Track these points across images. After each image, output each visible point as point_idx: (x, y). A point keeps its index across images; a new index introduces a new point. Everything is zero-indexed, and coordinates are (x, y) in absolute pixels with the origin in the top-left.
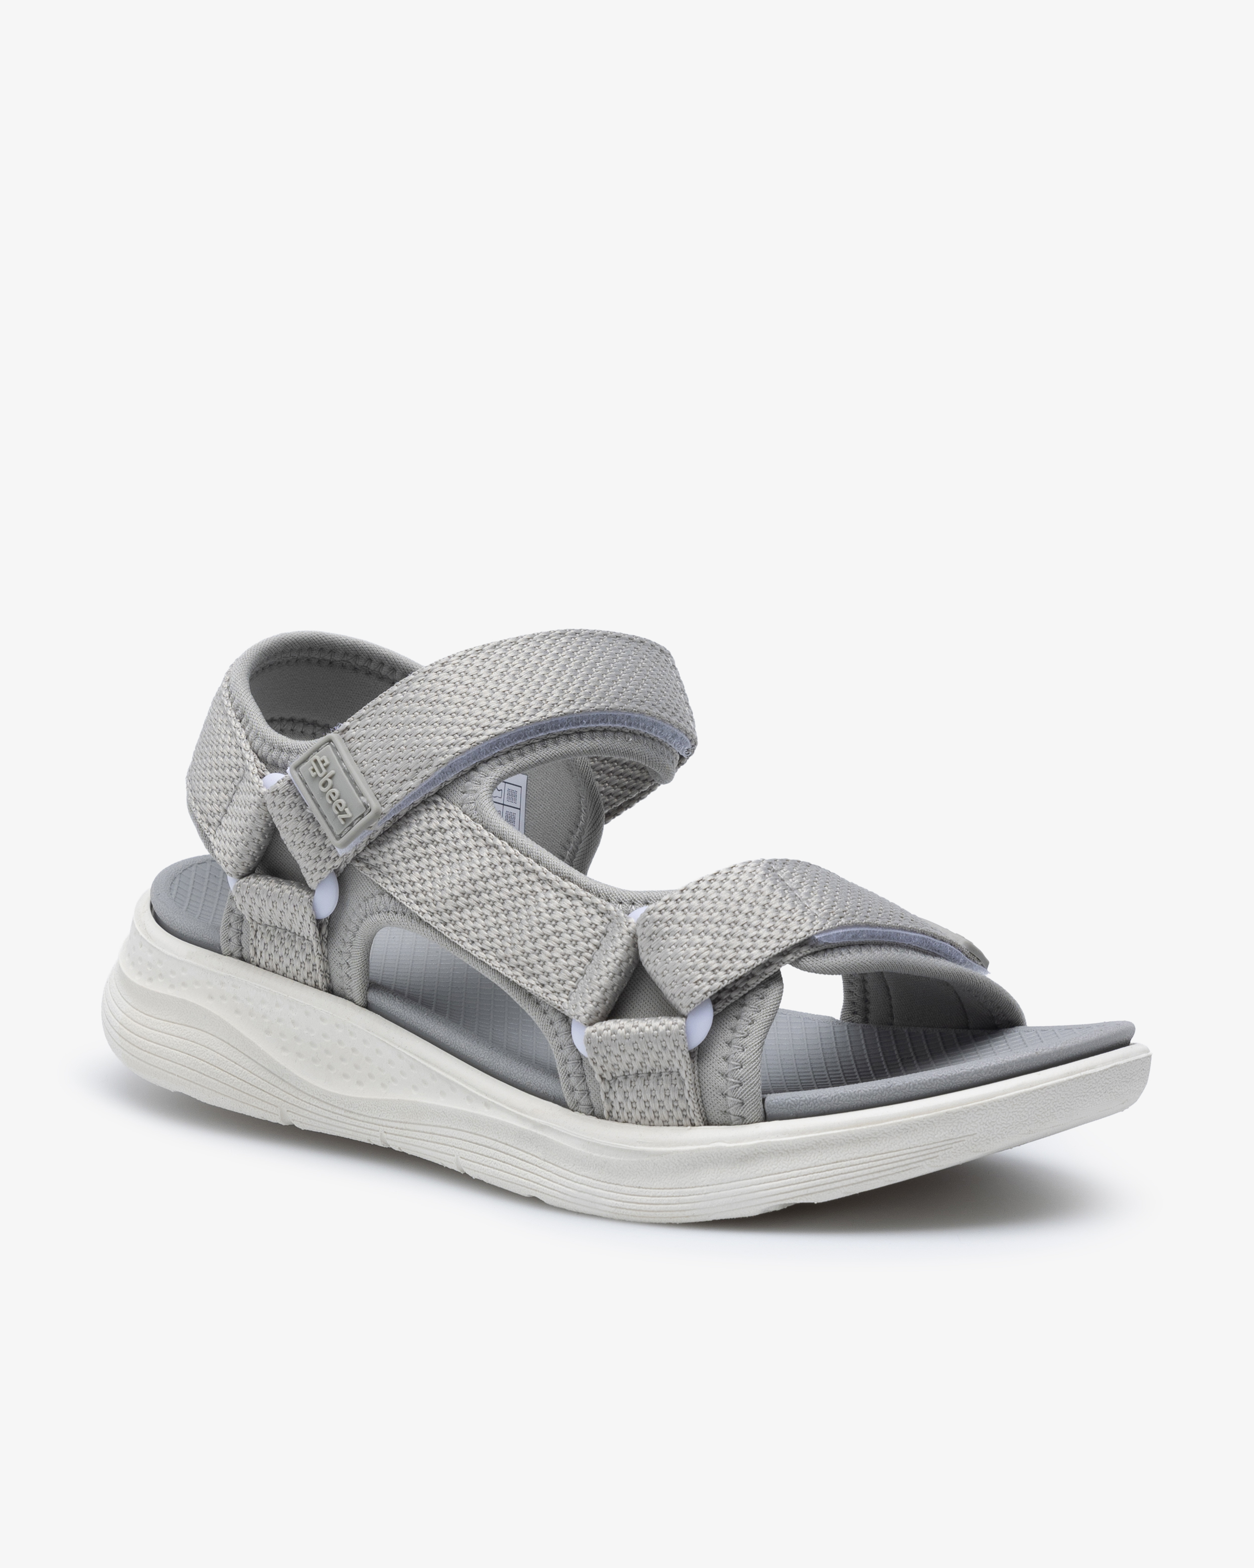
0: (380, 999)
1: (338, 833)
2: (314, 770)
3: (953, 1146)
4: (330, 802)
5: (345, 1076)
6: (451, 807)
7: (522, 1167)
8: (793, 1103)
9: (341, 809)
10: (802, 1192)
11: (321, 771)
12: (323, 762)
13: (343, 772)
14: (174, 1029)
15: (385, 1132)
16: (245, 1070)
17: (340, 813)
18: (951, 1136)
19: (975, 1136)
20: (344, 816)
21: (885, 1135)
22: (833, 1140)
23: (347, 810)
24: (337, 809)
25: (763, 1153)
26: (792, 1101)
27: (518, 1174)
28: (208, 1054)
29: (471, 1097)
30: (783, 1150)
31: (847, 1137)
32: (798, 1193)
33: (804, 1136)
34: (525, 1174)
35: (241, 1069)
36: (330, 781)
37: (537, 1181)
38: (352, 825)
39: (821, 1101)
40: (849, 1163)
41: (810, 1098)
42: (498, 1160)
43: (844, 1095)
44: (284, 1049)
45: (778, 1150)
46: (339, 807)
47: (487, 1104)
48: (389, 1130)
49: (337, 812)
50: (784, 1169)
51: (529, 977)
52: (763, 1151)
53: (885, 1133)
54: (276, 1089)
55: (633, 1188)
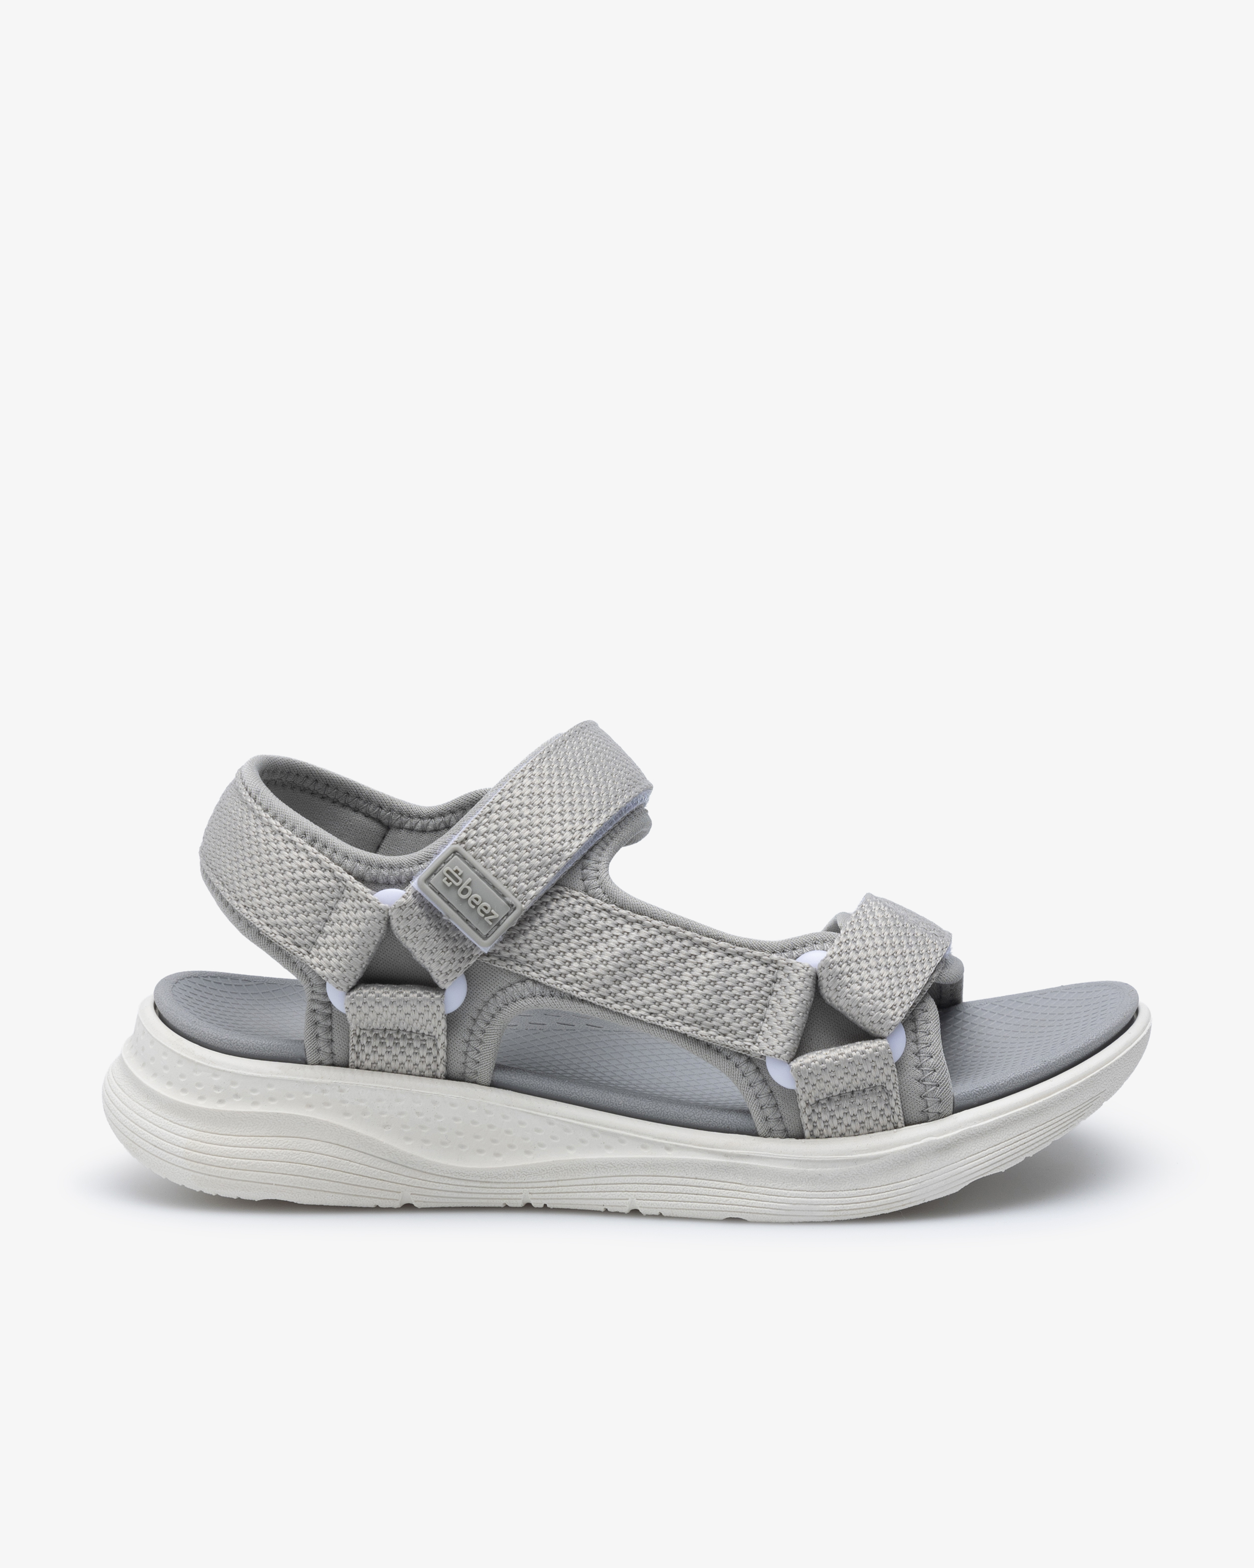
0: (510, 1076)
1: (485, 934)
2: (448, 881)
3: (1093, 1103)
4: (473, 907)
5: (480, 1151)
6: (576, 893)
7: (721, 1195)
8: (978, 1093)
9: (487, 912)
10: (998, 1164)
11: (457, 881)
12: (457, 872)
13: (479, 878)
14: (265, 1142)
15: (530, 1193)
16: (362, 1166)
17: (486, 915)
18: (1094, 1095)
19: (1106, 1092)
20: (491, 917)
21: (1052, 1105)
22: (1015, 1117)
23: (493, 911)
24: (482, 911)
25: (962, 1139)
26: (977, 1091)
27: (718, 1202)
28: (315, 1158)
29: (645, 1144)
30: (978, 1133)
31: (1026, 1112)
32: (995, 1166)
33: (997, 1118)
34: (727, 1201)
35: (358, 1165)
36: (468, 887)
37: (743, 1203)
38: (499, 925)
39: (999, 1087)
40: (1029, 1133)
41: (991, 1086)
42: (689, 1194)
43: (1016, 1078)
44: (407, 1139)
45: (973, 1134)
46: (484, 910)
47: (668, 1148)
48: (531, 1190)
49: (483, 915)
50: (982, 1149)
51: (708, 1030)
52: (962, 1137)
53: (1052, 1103)
54: (399, 1176)
55: (849, 1191)
